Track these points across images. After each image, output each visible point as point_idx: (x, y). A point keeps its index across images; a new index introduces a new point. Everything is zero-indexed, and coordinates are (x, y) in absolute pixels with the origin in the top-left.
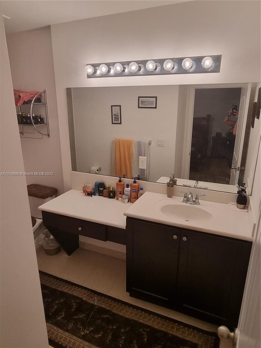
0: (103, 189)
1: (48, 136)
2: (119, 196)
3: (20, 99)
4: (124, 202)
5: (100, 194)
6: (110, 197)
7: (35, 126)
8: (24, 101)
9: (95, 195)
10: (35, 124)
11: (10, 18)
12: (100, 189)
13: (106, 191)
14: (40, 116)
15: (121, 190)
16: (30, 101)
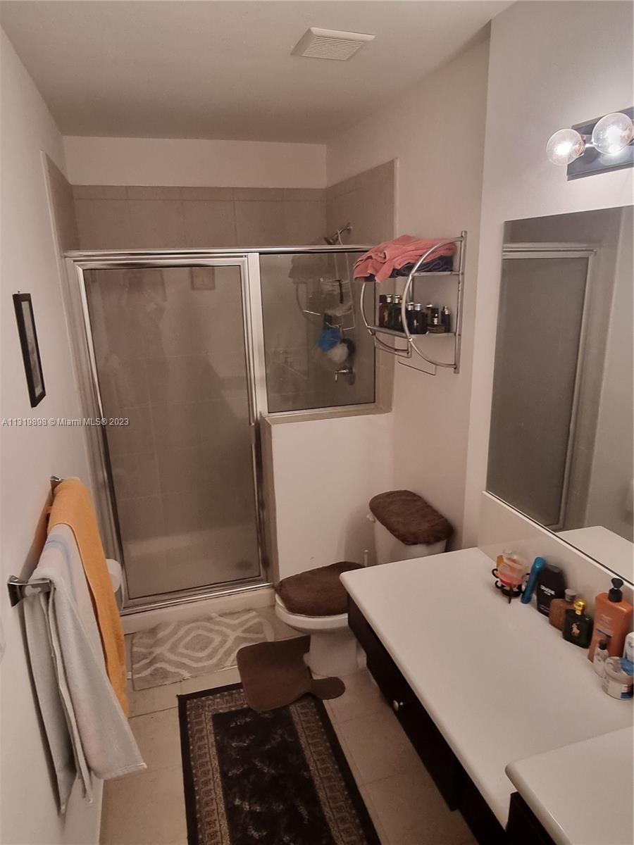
0: (553, 593)
1: (455, 368)
2: (596, 652)
3: (384, 263)
4: (605, 689)
5: (542, 607)
6: (568, 637)
7: (412, 338)
8: (394, 270)
9: (526, 600)
10: (411, 333)
11: (374, 37)
12: (543, 588)
13: (561, 607)
14: (444, 308)
15: (610, 633)
16: (409, 267)
